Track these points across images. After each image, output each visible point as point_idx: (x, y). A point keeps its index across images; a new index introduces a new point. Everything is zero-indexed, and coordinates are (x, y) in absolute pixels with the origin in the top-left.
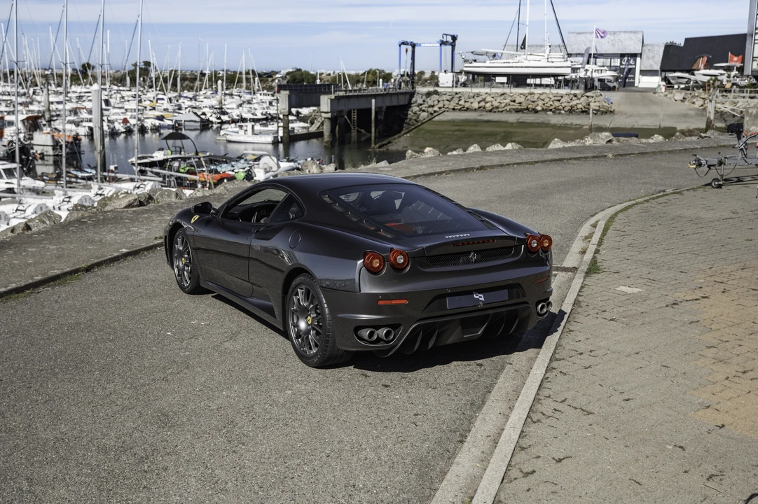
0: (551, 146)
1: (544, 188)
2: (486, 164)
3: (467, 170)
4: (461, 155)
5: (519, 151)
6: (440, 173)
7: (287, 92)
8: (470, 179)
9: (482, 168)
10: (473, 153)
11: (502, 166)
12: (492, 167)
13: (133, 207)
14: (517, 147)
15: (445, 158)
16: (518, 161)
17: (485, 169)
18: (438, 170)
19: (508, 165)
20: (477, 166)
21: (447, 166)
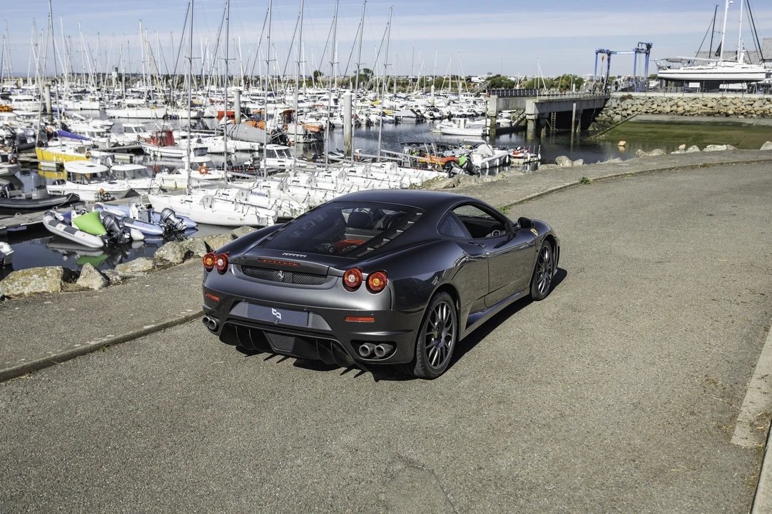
0: (762, 148)
1: (767, 183)
2: (708, 162)
3: (693, 167)
4: (684, 154)
5: (734, 152)
6: (670, 169)
7: (496, 96)
8: (698, 174)
9: (704, 166)
10: (693, 153)
11: (722, 164)
12: (714, 165)
13: (449, 187)
14: (732, 148)
15: (670, 157)
16: (736, 160)
17: (708, 167)
18: (669, 167)
19: (728, 163)
20: (701, 164)
21: (675, 163)
